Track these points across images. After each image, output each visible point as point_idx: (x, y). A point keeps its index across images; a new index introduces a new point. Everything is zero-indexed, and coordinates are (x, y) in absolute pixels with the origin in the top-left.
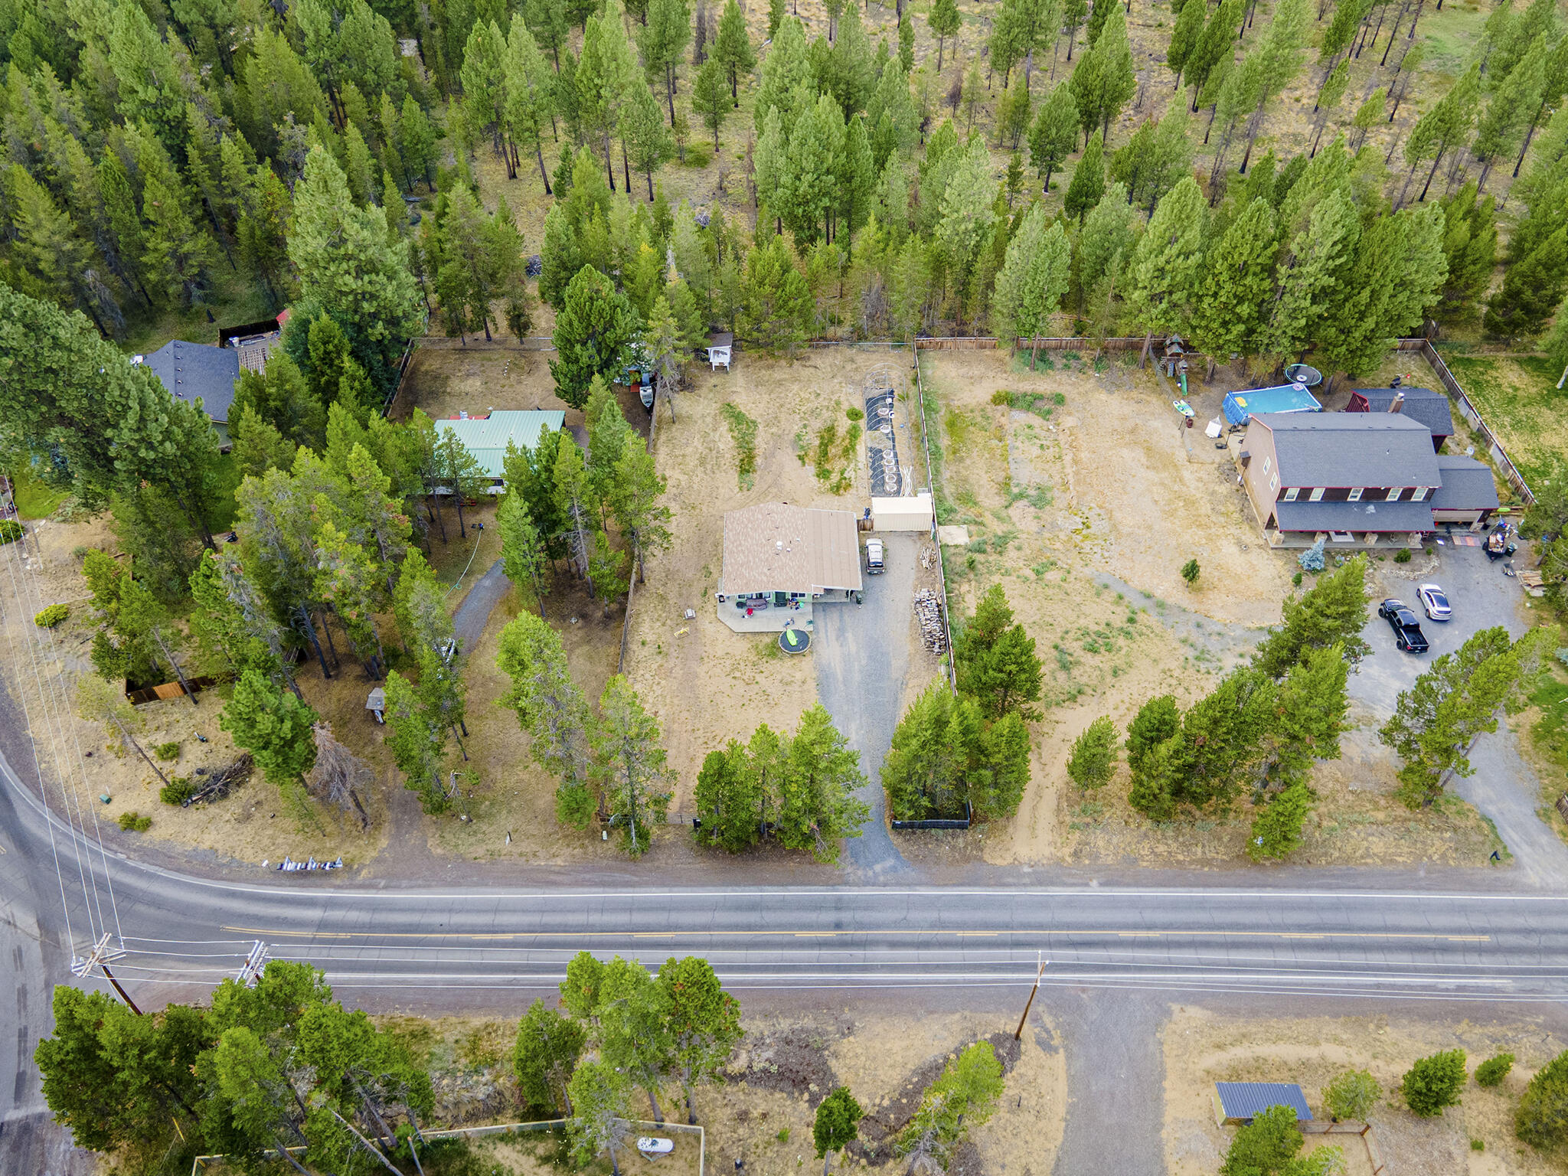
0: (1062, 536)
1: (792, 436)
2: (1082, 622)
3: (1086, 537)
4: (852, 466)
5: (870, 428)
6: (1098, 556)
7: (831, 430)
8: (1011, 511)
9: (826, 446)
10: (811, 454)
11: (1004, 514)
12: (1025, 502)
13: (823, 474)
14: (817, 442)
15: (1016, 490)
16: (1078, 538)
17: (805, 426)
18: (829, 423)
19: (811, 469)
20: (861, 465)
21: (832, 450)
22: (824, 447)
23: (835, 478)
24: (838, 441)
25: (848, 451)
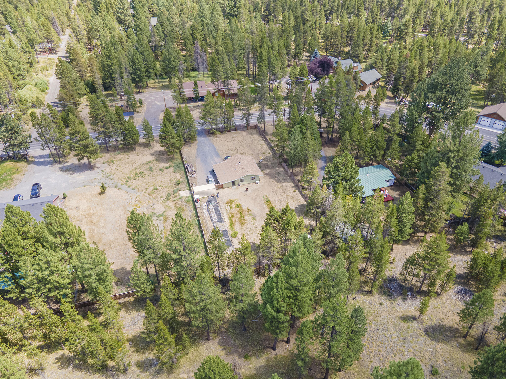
0: (145, 205)
1: (257, 219)
2: (143, 179)
3: (136, 206)
4: (228, 211)
5: (226, 230)
6: (133, 199)
7: (242, 224)
8: (164, 210)
9: (241, 216)
10: (246, 213)
11: (167, 209)
12: (158, 214)
13: (238, 206)
14: (246, 218)
15: (162, 218)
16: (140, 205)
17: (254, 224)
18: (244, 226)
19: (244, 207)
20: (225, 214)
21: (238, 215)
22: (242, 216)
23: (233, 205)
24: (237, 220)
25: (231, 217)
